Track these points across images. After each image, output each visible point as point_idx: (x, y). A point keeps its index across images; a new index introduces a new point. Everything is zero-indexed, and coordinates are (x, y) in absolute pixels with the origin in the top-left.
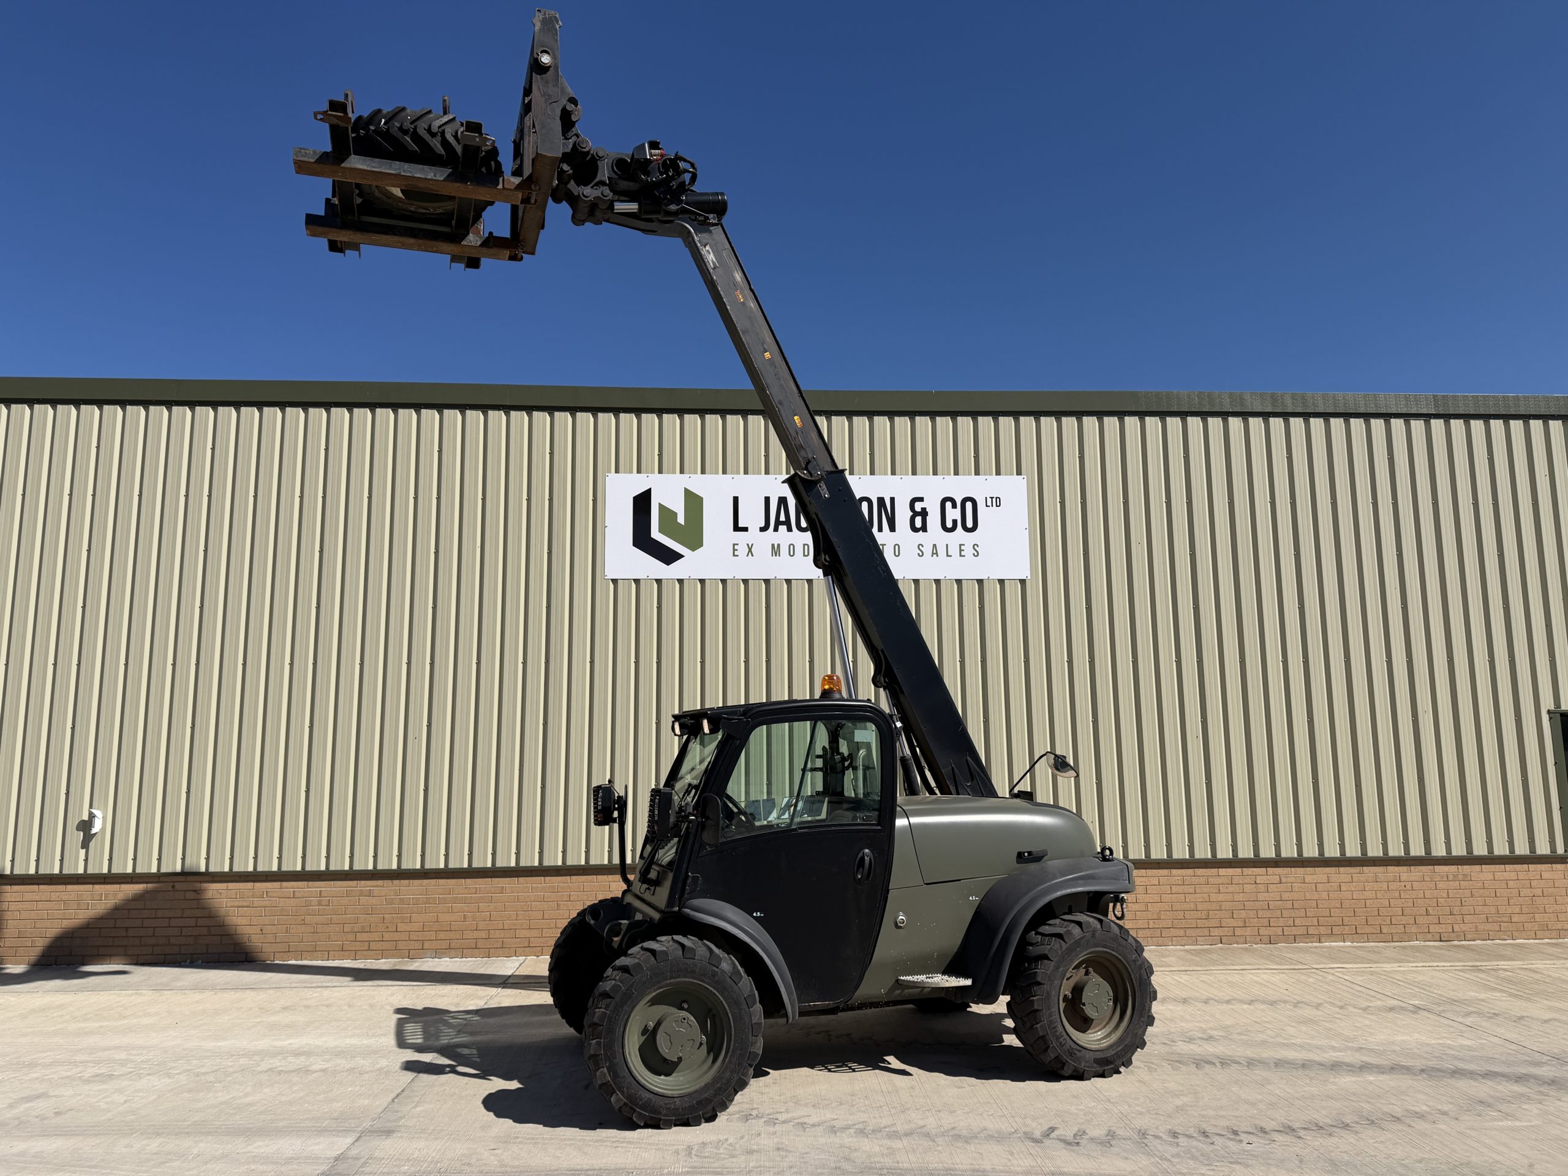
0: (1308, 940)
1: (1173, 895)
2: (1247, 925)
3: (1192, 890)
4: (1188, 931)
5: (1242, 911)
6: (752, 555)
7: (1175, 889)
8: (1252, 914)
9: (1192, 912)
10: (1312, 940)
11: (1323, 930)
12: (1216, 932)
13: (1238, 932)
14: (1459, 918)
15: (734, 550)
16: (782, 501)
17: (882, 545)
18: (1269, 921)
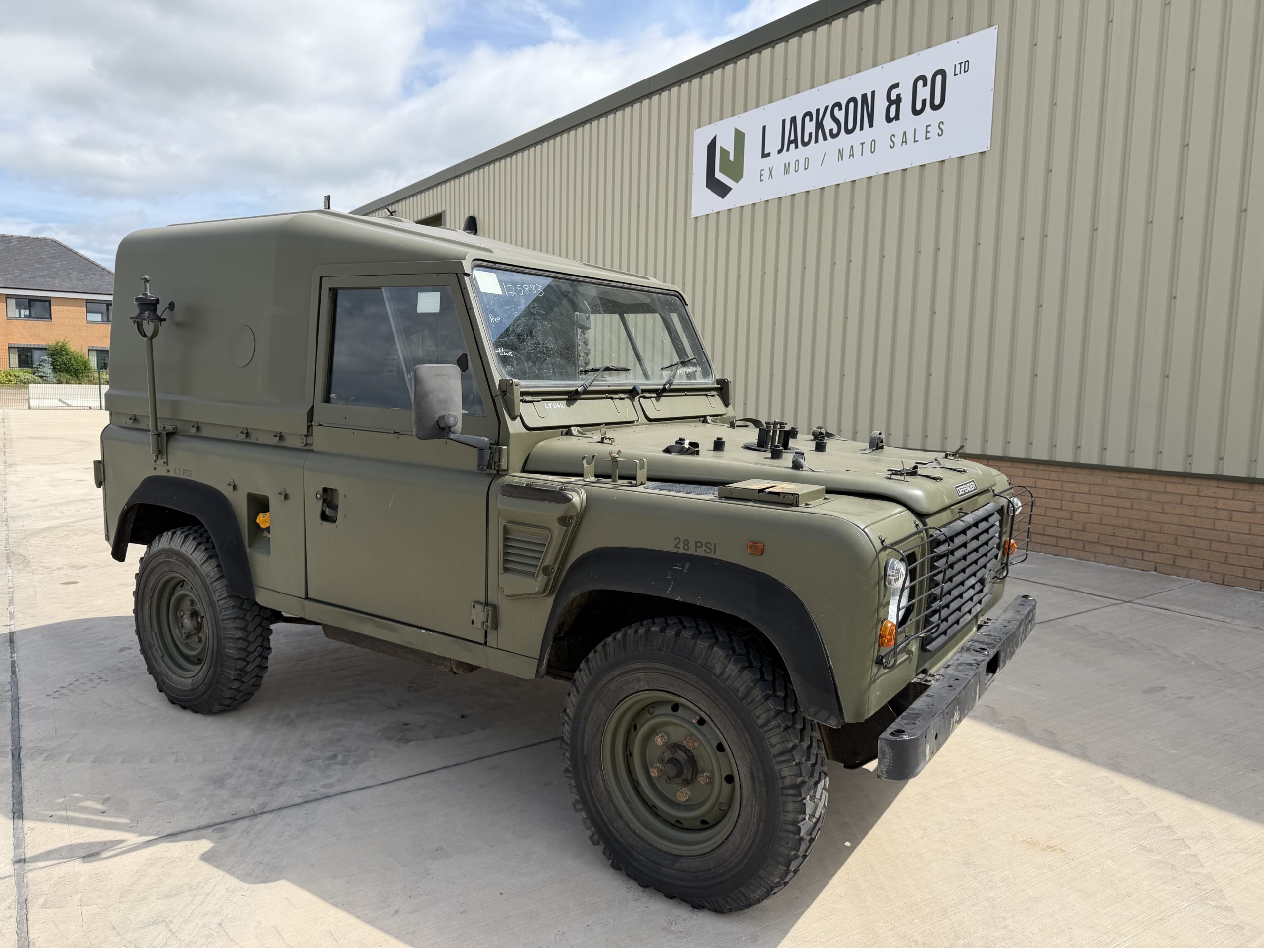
1: (1104, 508)
6: (772, 178)
8: (1204, 544)
9: (1124, 530)
12: (1151, 557)
15: (761, 175)
16: (794, 119)
17: (862, 144)
18: (1226, 557)
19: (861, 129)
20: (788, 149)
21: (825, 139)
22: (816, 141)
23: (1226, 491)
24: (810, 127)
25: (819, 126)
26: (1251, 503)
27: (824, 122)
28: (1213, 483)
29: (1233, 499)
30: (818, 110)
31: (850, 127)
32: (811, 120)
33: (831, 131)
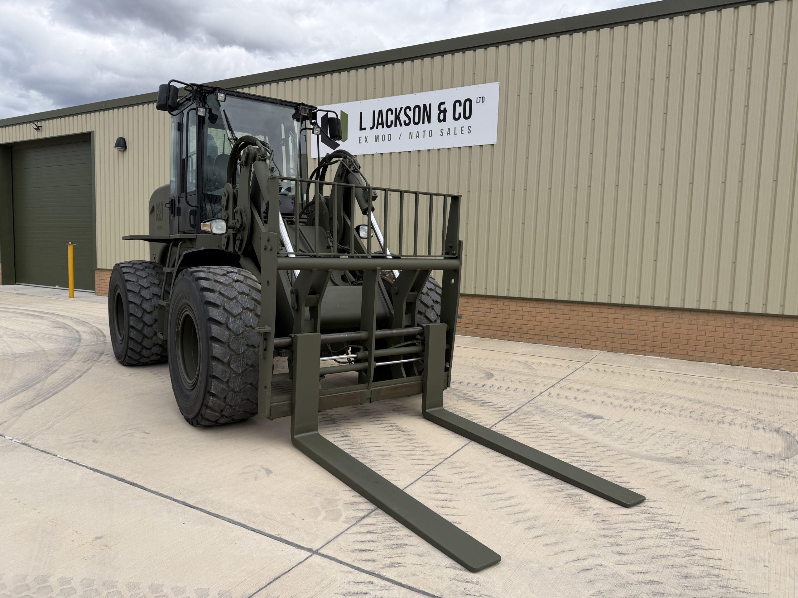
0: (637, 353)
1: (557, 320)
2: (599, 340)
3: (568, 318)
4: (563, 339)
5: (597, 332)
6: (367, 142)
7: (558, 316)
8: (603, 334)
9: (566, 330)
10: (640, 353)
11: (647, 348)
12: (580, 341)
13: (593, 343)
14: (748, 352)
15: (360, 140)
16: (381, 112)
17: (424, 131)
18: (613, 339)
19: (423, 123)
20: (377, 128)
21: (401, 125)
22: (396, 126)
23: (611, 310)
24: (391, 117)
25: (397, 118)
26: (623, 315)
27: (400, 116)
28: (607, 307)
29: (615, 313)
30: (396, 109)
31: (417, 121)
32: (392, 114)
33: (405, 121)
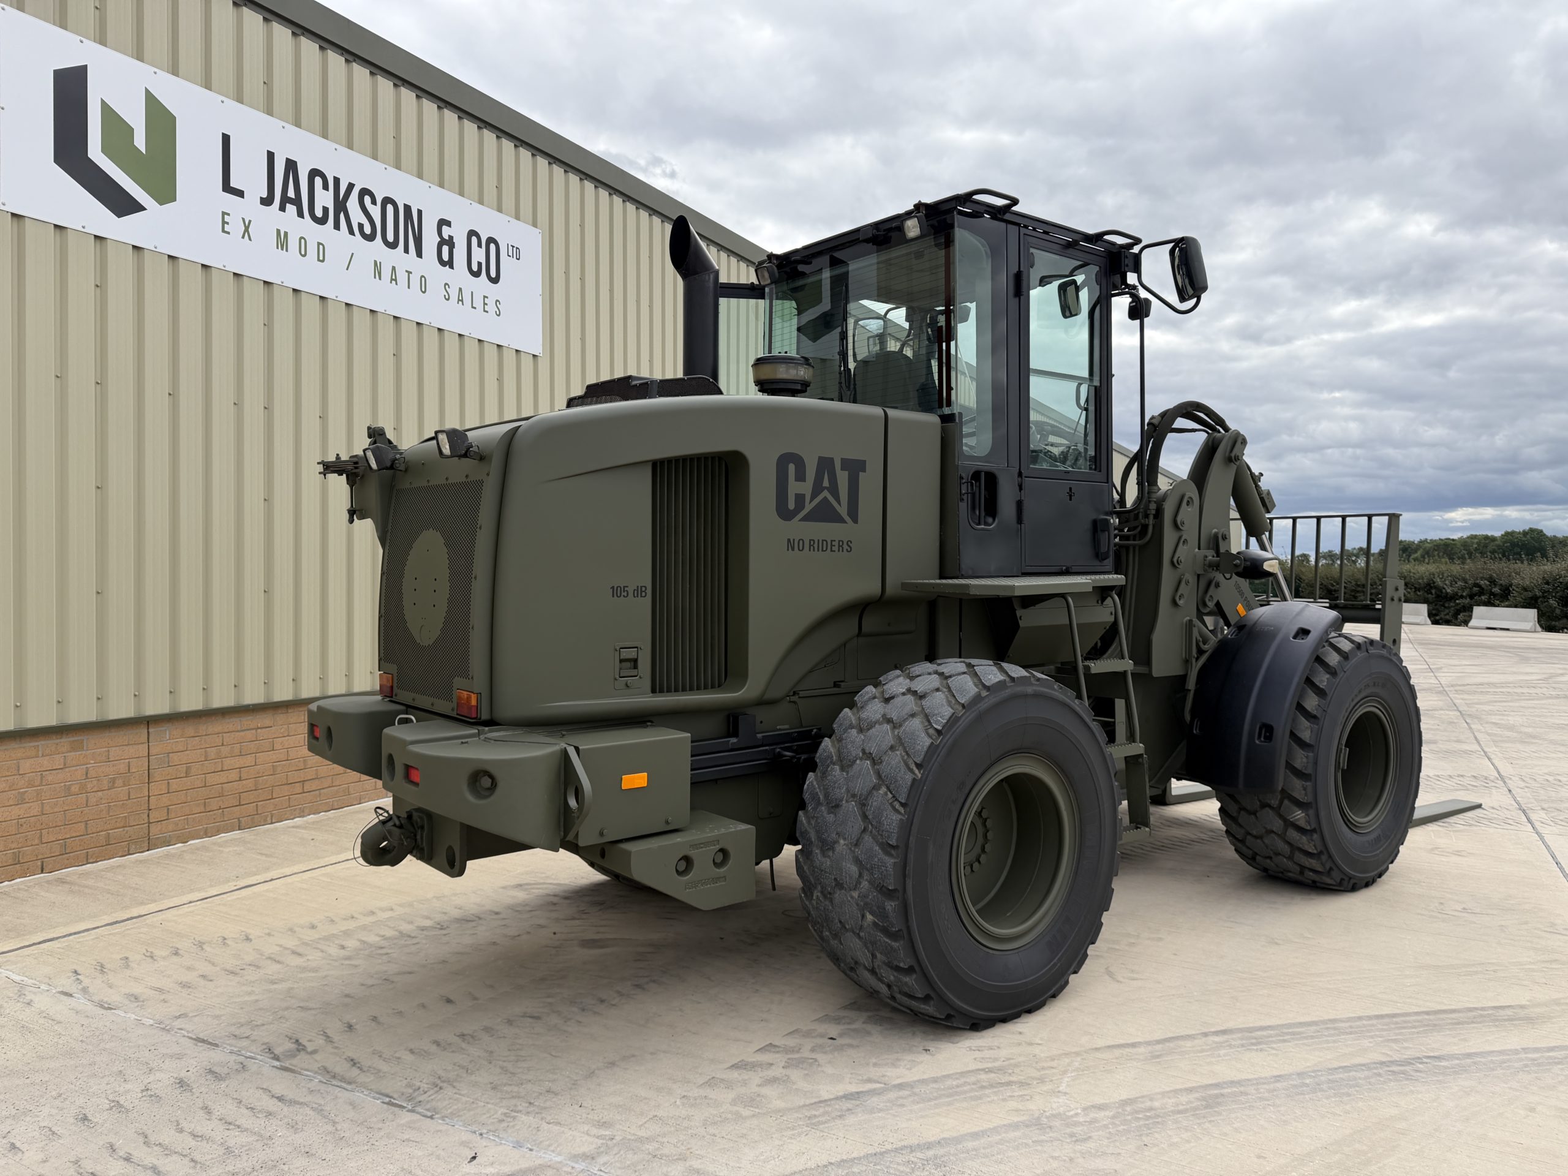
6: (250, 239)
15: (224, 223)
16: (291, 165)
17: (409, 273)
19: (406, 251)
20: (282, 208)
21: (352, 232)
22: (337, 226)
24: (324, 199)
25: (341, 206)
27: (347, 204)
30: (337, 181)
31: (390, 238)
32: (326, 187)
33: (361, 226)
